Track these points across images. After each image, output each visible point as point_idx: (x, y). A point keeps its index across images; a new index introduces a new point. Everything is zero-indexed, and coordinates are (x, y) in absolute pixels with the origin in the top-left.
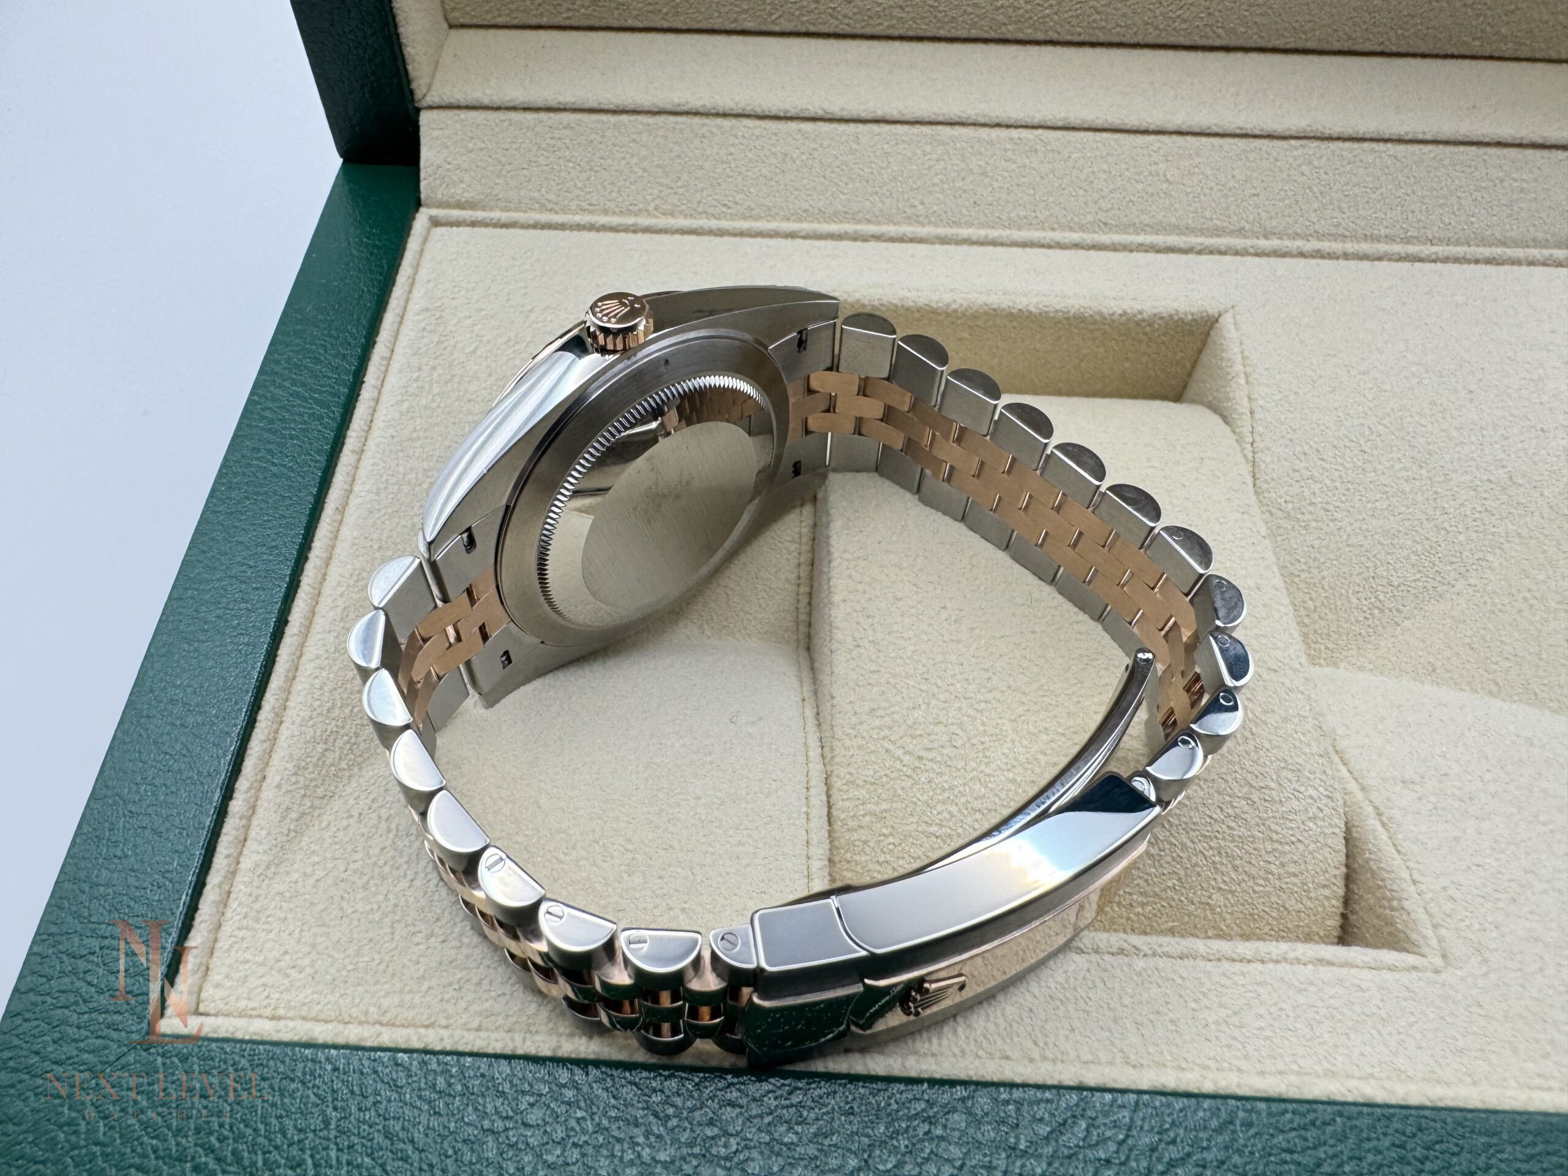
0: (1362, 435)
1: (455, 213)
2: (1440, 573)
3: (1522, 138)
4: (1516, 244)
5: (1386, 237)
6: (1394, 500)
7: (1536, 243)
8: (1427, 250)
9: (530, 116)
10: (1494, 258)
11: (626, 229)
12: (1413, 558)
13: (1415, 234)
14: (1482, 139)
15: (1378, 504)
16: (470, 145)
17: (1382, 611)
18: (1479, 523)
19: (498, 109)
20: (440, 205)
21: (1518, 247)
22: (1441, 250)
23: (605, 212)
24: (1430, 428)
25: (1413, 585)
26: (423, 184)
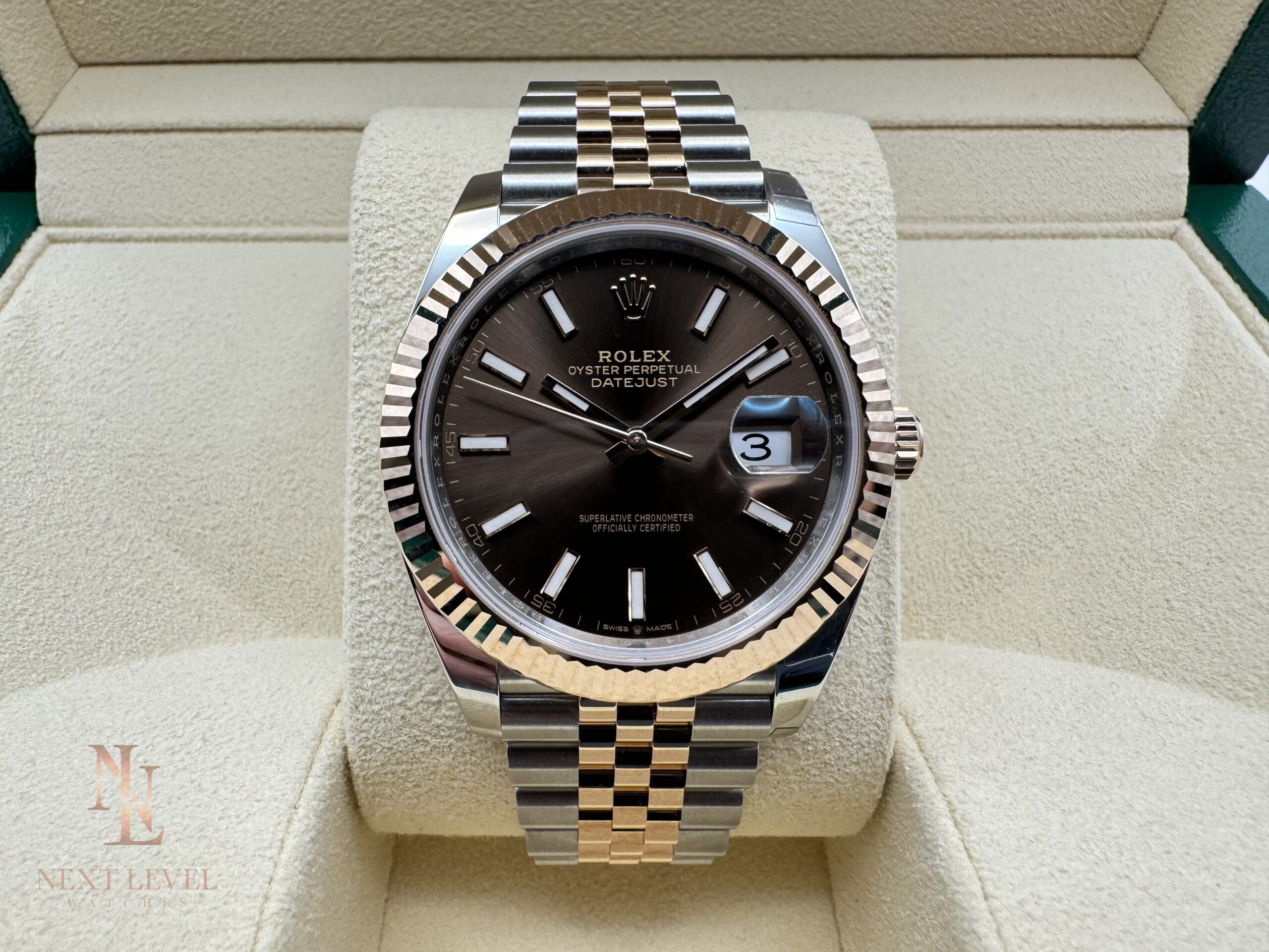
0: (947, 400)
1: (72, 231)
2: (1036, 536)
3: (1080, 120)
4: (1089, 218)
5: (965, 217)
6: (983, 463)
7: (1109, 218)
8: (1005, 228)
10: (1070, 233)
11: (236, 239)
12: (1007, 522)
13: (992, 213)
14: (1042, 122)
15: (966, 469)
16: (84, 166)
17: (981, 578)
18: (1070, 483)
21: (1091, 221)
22: (1020, 227)
23: (217, 224)
24: (1013, 390)
25: (1009, 549)
26: (40, 205)
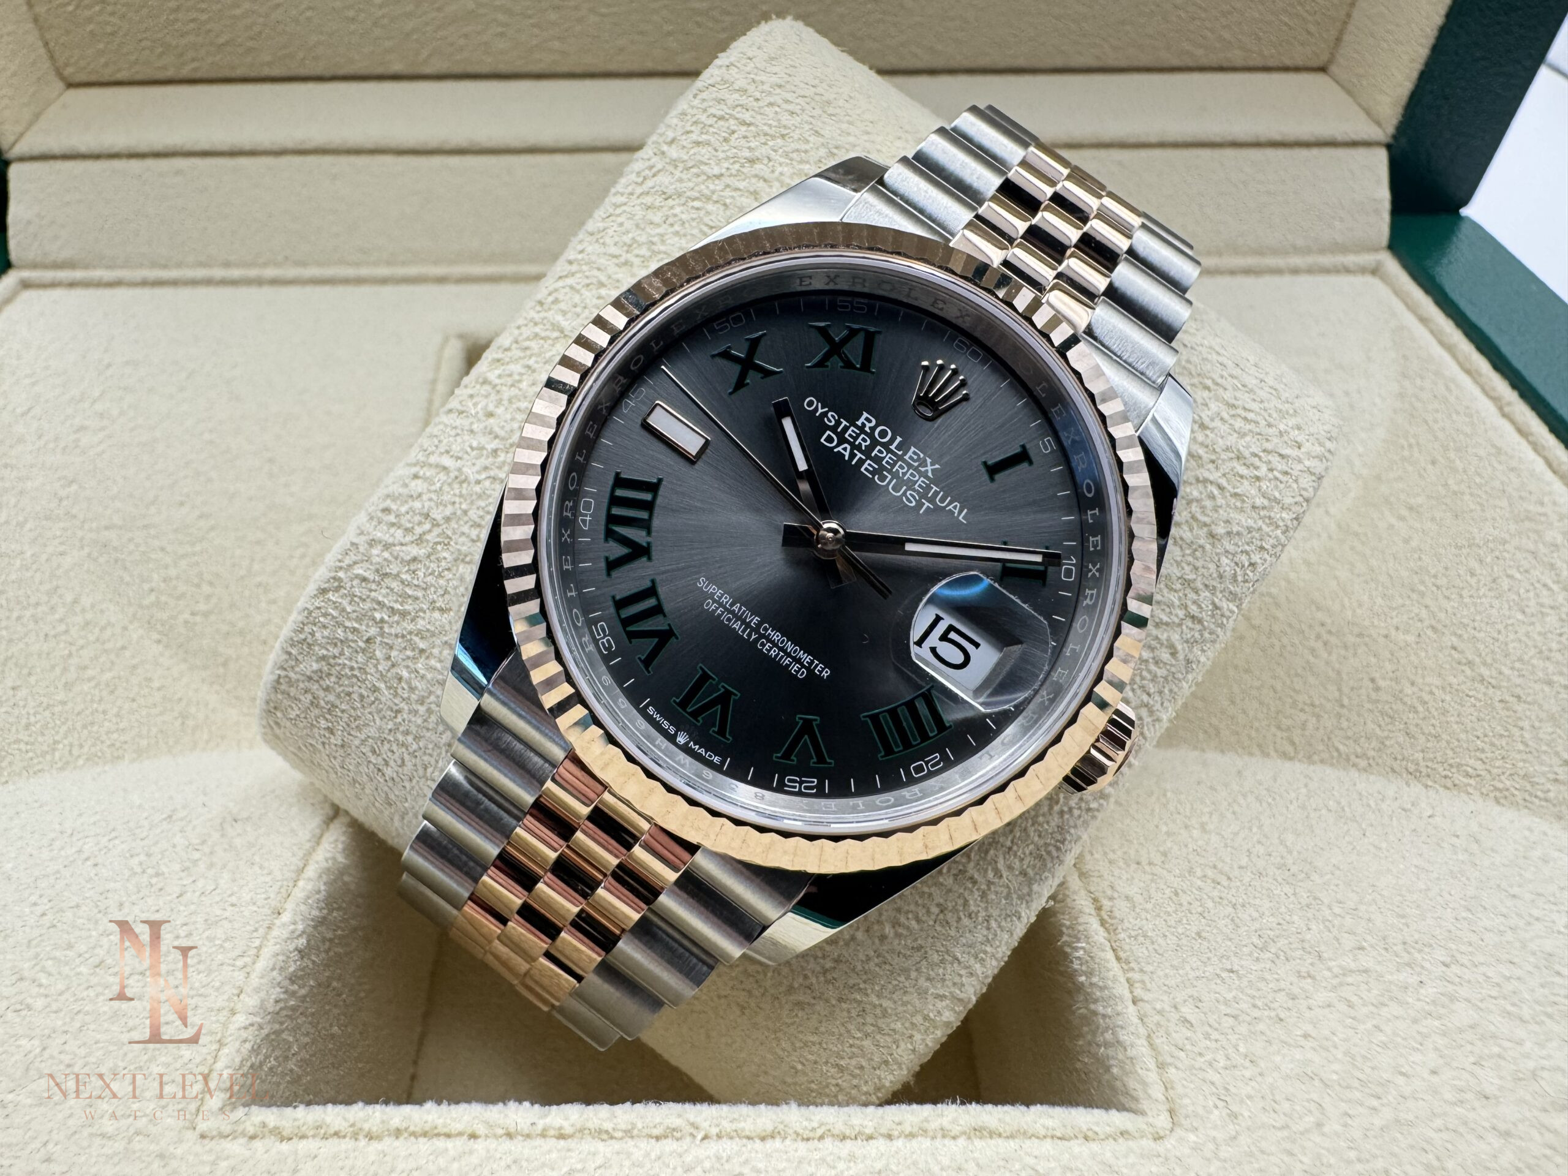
9: (135, 165)
19: (97, 157)
20: (34, 266)
